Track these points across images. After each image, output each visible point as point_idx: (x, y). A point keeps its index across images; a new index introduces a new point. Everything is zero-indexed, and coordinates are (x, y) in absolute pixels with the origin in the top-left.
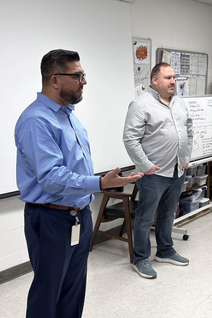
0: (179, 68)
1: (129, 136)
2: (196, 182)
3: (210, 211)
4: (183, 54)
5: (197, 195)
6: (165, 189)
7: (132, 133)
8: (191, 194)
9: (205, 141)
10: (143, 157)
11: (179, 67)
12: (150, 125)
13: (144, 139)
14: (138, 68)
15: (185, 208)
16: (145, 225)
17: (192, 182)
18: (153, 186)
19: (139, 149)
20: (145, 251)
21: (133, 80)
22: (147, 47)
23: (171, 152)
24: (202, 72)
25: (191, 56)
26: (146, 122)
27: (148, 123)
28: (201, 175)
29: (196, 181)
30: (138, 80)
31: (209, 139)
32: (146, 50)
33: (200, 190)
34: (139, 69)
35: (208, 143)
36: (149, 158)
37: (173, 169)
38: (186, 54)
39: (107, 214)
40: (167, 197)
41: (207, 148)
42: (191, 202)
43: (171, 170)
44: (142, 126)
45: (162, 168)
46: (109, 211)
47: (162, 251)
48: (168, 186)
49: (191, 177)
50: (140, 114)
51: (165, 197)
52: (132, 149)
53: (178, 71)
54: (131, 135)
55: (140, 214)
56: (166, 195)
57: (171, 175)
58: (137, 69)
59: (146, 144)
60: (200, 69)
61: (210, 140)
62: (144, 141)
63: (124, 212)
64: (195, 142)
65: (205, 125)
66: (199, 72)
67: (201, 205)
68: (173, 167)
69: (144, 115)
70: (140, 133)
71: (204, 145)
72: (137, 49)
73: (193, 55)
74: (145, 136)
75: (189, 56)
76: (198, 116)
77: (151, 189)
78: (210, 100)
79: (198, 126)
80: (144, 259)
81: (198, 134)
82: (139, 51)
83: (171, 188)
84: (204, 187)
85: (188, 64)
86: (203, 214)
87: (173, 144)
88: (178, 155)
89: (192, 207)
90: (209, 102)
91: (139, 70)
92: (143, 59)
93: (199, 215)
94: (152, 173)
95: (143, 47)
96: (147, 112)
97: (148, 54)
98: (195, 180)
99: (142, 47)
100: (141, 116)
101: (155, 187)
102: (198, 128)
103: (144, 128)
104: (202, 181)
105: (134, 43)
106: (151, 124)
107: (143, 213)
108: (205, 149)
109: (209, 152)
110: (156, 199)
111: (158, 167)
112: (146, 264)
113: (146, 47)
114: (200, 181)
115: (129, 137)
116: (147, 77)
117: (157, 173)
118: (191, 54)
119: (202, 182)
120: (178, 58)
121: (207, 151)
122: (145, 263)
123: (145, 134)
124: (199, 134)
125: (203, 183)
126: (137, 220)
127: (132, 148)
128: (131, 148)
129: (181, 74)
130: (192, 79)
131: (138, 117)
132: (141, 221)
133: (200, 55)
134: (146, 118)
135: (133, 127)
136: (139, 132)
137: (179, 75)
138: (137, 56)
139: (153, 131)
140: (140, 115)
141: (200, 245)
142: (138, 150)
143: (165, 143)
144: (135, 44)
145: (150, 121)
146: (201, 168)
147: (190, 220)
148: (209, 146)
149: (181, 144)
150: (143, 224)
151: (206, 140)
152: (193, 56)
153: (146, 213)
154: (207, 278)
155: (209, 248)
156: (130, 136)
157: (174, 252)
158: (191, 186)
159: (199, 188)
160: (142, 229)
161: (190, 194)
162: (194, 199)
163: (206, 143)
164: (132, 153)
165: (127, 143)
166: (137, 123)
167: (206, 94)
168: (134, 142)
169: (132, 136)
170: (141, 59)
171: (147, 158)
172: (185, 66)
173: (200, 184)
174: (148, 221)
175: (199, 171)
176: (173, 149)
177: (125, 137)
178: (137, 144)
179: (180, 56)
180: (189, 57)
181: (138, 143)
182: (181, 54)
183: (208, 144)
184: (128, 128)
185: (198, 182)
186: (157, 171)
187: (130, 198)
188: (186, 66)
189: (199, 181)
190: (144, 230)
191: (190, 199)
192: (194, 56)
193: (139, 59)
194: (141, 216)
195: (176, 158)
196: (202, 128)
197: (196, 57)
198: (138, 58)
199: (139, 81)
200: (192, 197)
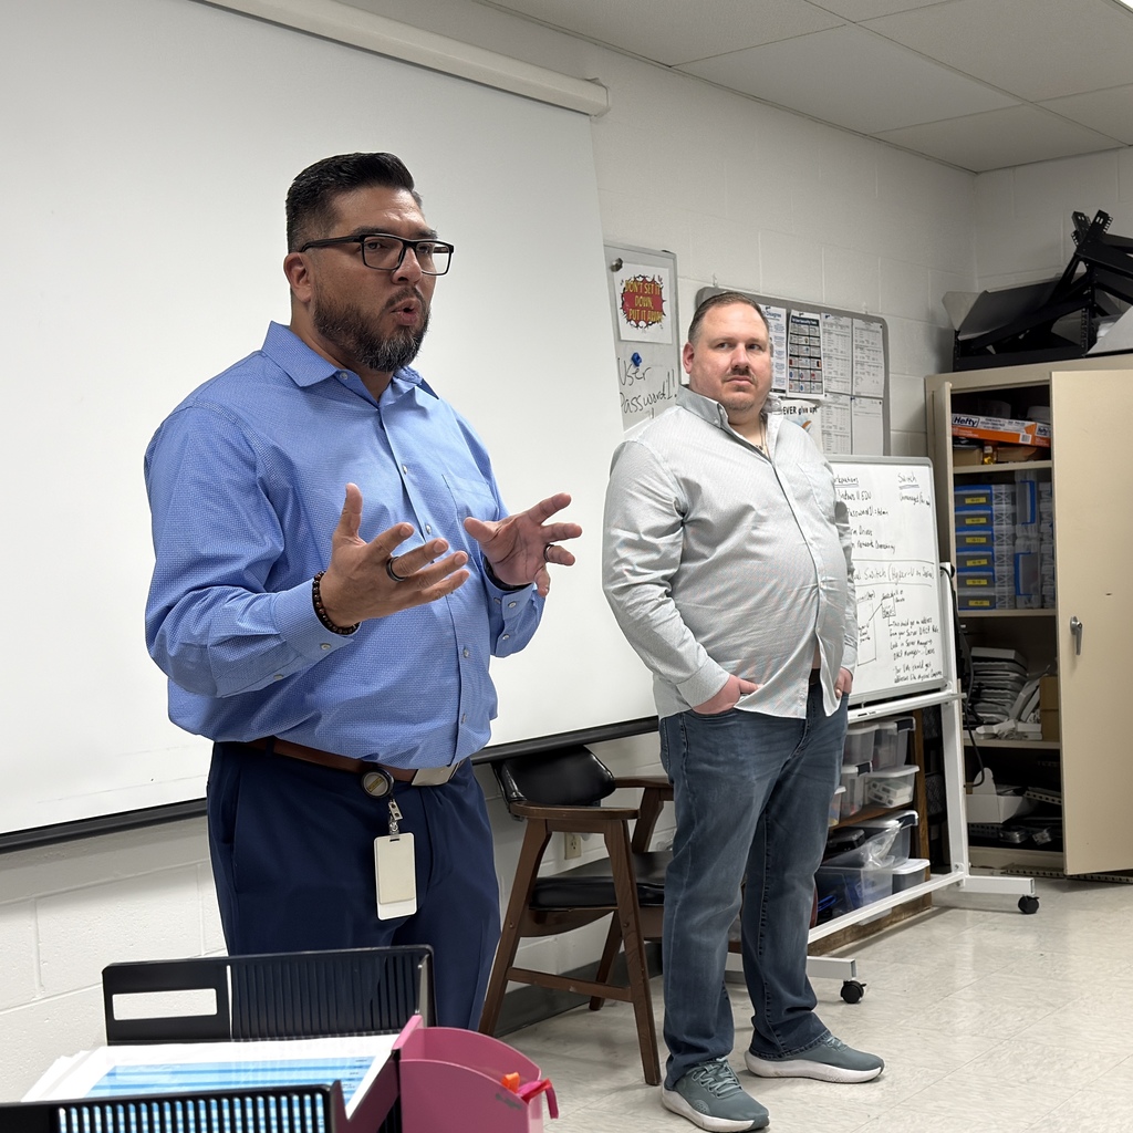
0: (782, 365)
1: (627, 570)
2: (876, 796)
3: (935, 909)
4: (795, 313)
5: (881, 843)
6: (774, 772)
7: (637, 557)
8: (857, 840)
9: (895, 629)
10: (687, 645)
11: (785, 362)
12: (699, 522)
13: (682, 580)
14: (633, 359)
15: (840, 896)
16: (708, 923)
17: (861, 796)
18: (733, 755)
19: (669, 620)
20: (713, 1028)
21: (618, 400)
22: (660, 280)
23: (793, 617)
24: (870, 384)
25: (824, 323)
26: (683, 514)
27: (692, 516)
28: (894, 767)
29: (874, 790)
30: (634, 402)
31: (912, 623)
32: (657, 293)
33: (893, 824)
34: (636, 360)
35: (911, 639)
36: (710, 648)
37: (803, 686)
38: (806, 315)
39: (545, 898)
40: (782, 810)
41: (909, 660)
42: (862, 870)
43: (798, 691)
44: (671, 529)
45: (761, 687)
46: (550, 886)
47: (775, 1030)
48: (787, 763)
49: (856, 770)
50: (656, 483)
51: (774, 810)
52: (642, 619)
53: (779, 376)
54: (634, 563)
55: (685, 880)
56: (779, 799)
57: (799, 711)
58: (629, 362)
59: (691, 598)
60: (859, 375)
61: (916, 628)
62: (684, 588)
63: (612, 884)
64: (864, 631)
65: (897, 571)
66: (857, 383)
67: (898, 883)
68: (804, 677)
69: (672, 486)
70: (665, 555)
71: (896, 646)
72: (624, 285)
73: (831, 319)
74: (685, 565)
75: (817, 321)
76: (869, 533)
77: (727, 768)
78: (906, 477)
79: (869, 573)
80: (712, 1060)
81: (870, 602)
82: (636, 294)
83: (797, 771)
84: (908, 813)
85: (814, 351)
86: (908, 919)
87: (796, 589)
88: (818, 630)
89: (867, 891)
90: (903, 484)
91: (637, 364)
92: (648, 325)
93: (895, 925)
94: (727, 706)
95: (645, 281)
96: (684, 476)
97: (666, 307)
98: (869, 788)
99: (641, 279)
100: (662, 490)
101: (743, 762)
102: (871, 581)
103: (678, 536)
104: (899, 788)
105: (614, 263)
106: (704, 515)
107: (698, 874)
108: (900, 663)
109: (917, 672)
110: (748, 807)
111: (747, 684)
112: (722, 1080)
113: (656, 279)
114: (888, 791)
115: (626, 573)
116: (666, 392)
117: (742, 704)
118: (824, 315)
119: (899, 792)
120: (778, 327)
121: (907, 668)
122: (716, 1074)
123: (684, 558)
124: (876, 601)
125: (903, 796)
126: (676, 901)
127: (641, 616)
128: (637, 614)
129: (791, 387)
130: (833, 409)
131: (651, 494)
132: (691, 905)
133: (858, 323)
134: (684, 498)
135: (637, 532)
136: (663, 549)
137: (784, 391)
138: (626, 312)
139: (714, 544)
140: (660, 486)
141: (909, 1014)
142: (666, 619)
143: (764, 584)
144: (618, 267)
145: (698, 506)
146: (891, 737)
147: (862, 941)
148: (914, 653)
149: (825, 587)
150: (699, 917)
151: (903, 629)
152: (831, 325)
153: (712, 869)
154: (950, 1114)
155: (948, 1023)
156: (630, 568)
157: (822, 1031)
158: (856, 810)
159: (889, 820)
160: (695, 937)
161: (855, 838)
162: (874, 856)
163: (904, 637)
164: (642, 636)
165: (619, 598)
166: (649, 517)
167: (887, 452)
168: (649, 591)
169: (639, 570)
170: (642, 323)
171: (703, 651)
172: (804, 360)
173: (890, 802)
174: (717, 901)
175: (884, 751)
176: (798, 608)
177: (609, 575)
178: (661, 599)
179: (783, 321)
180: (818, 325)
181: (661, 596)
182: (788, 315)
183: (913, 643)
184: (620, 540)
185: (881, 794)
186: (743, 698)
187: (632, 824)
188: (810, 357)
189: (884, 790)
190: (704, 939)
191: (858, 855)
192: (837, 325)
193: (632, 322)
194: (689, 885)
195: (814, 640)
196: (882, 579)
197: (842, 327)
198: (629, 320)
199: (640, 407)
200: (865, 850)
